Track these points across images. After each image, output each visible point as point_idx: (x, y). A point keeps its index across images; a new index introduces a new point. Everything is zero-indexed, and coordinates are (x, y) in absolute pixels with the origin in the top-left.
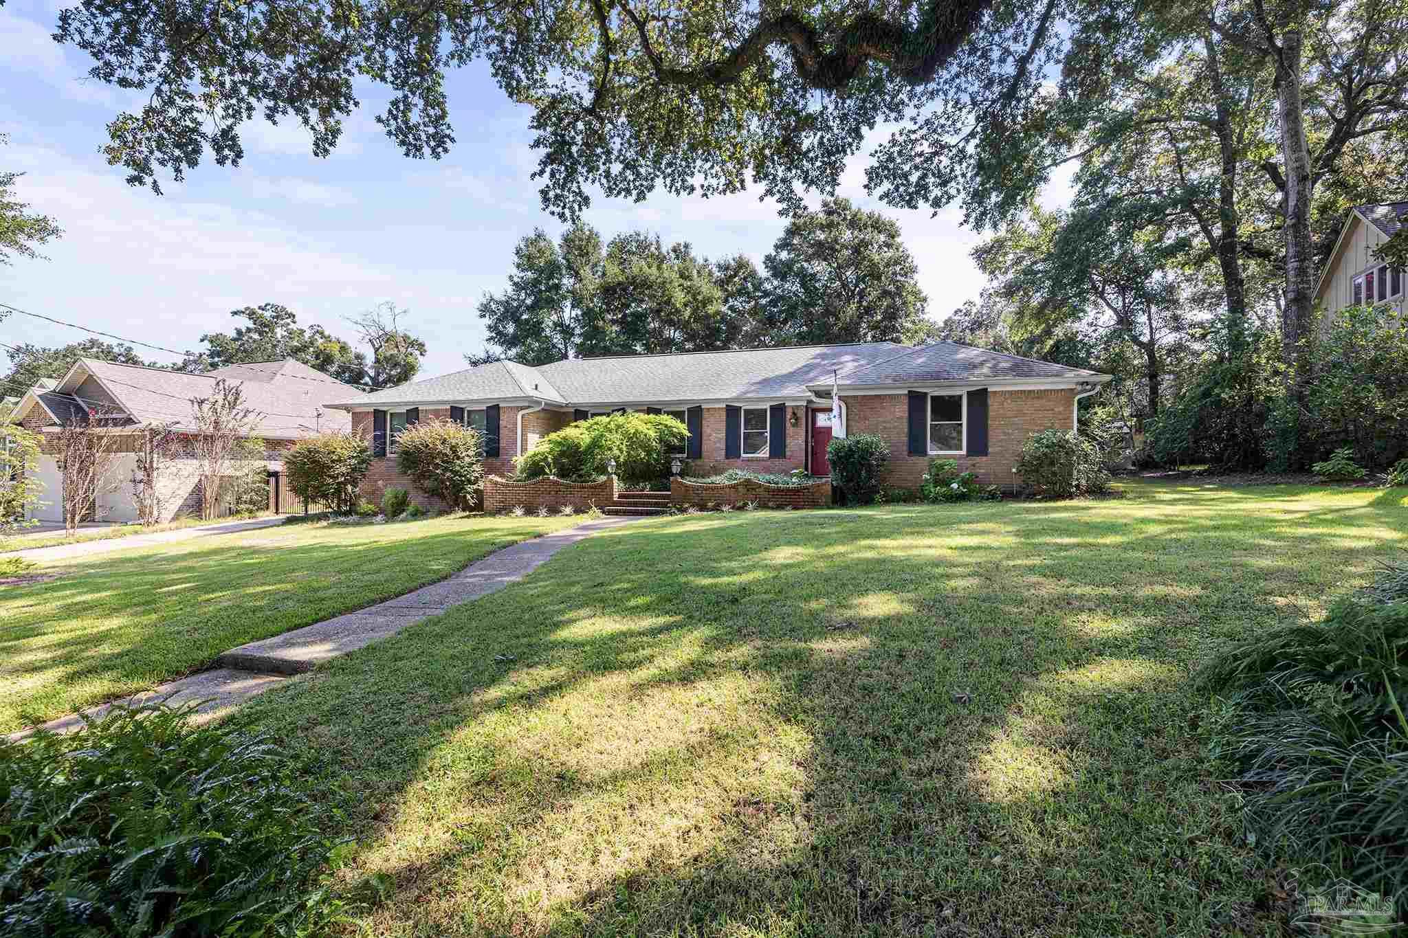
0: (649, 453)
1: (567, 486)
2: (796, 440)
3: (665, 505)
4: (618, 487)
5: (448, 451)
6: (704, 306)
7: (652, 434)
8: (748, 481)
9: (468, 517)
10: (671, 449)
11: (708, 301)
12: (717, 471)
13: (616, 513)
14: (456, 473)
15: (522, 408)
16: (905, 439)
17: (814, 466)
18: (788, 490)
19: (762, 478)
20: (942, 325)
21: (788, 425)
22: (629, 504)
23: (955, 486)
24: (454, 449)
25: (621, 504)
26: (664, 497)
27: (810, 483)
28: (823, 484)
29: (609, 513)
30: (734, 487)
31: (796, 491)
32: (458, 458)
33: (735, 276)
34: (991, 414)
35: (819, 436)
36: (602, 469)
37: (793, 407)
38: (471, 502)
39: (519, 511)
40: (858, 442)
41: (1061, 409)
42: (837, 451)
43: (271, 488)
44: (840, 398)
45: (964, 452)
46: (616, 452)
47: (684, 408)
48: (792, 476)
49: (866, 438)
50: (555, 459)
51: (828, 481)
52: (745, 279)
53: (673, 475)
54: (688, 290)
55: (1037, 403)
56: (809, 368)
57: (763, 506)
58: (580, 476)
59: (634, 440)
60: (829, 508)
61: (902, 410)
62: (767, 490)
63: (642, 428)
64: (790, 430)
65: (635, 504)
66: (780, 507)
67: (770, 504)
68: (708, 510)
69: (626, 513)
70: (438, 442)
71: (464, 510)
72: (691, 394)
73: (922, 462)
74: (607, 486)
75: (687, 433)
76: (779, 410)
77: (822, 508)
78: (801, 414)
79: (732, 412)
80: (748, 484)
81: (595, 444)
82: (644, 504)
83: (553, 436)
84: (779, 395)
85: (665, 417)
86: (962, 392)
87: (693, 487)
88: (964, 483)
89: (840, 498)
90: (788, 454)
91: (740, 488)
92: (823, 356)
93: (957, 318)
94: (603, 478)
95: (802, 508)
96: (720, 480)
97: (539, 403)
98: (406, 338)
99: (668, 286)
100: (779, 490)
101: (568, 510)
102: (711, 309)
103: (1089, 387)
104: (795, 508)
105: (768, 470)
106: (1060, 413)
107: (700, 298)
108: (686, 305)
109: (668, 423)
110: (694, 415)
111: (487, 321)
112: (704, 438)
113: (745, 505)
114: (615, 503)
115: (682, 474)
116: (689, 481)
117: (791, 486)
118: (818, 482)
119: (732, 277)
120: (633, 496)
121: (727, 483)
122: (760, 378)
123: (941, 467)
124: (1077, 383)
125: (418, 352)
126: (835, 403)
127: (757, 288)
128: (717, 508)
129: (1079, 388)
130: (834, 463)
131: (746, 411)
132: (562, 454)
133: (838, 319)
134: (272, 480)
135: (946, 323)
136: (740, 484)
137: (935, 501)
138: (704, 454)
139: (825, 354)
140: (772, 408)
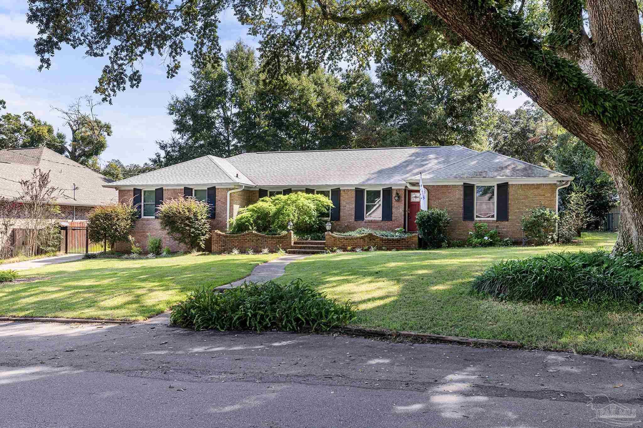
0: (310, 218)
1: (263, 237)
2: (398, 210)
3: (323, 248)
4: (294, 238)
5: (192, 216)
6: (333, 107)
7: (312, 206)
8: (371, 235)
9: (202, 255)
10: (322, 214)
11: (335, 103)
12: (352, 228)
13: (294, 253)
14: (197, 229)
15: (230, 189)
16: (461, 211)
17: (409, 227)
18: (393, 240)
19: (378, 233)
20: (514, 113)
21: (394, 200)
22: (301, 248)
23: (486, 238)
24: (195, 215)
25: (296, 248)
26: (321, 244)
27: (406, 236)
28: (414, 237)
29: (290, 253)
30: (361, 238)
31: (398, 241)
32: (197, 220)
33: (355, 83)
34: (510, 197)
35: (413, 207)
36: (283, 227)
37: (397, 190)
38: (203, 246)
39: (236, 251)
40: (433, 213)
41: (549, 195)
42: (422, 218)
43: (63, 236)
44: (424, 186)
45: (495, 219)
46: (292, 217)
47: (329, 189)
48: (396, 232)
49: (437, 211)
50: (254, 221)
51: (416, 235)
52: (362, 85)
53: (326, 231)
54: (319, 94)
55: (536, 192)
56: (407, 163)
57: (379, 249)
58: (270, 231)
59: (302, 210)
60: (417, 250)
61: (459, 194)
62: (382, 240)
63: (306, 202)
64: (395, 204)
65: (304, 248)
66: (389, 249)
67: (384, 248)
68: (348, 251)
69: (299, 253)
70: (186, 211)
71: (198, 251)
72: (334, 181)
73: (470, 224)
74: (288, 237)
75: (331, 205)
76: (388, 192)
77: (412, 250)
78: (402, 194)
79: (359, 192)
80: (370, 236)
81: (279, 212)
82: (309, 248)
83: (251, 207)
84: (388, 183)
85: (319, 195)
86: (495, 184)
87: (339, 238)
88: (491, 237)
89: (423, 245)
90: (393, 218)
91: (366, 239)
92: (417, 155)
93: (525, 108)
94: (284, 233)
95: (402, 249)
96: (354, 234)
97: (241, 186)
98: (98, 122)
99: (306, 92)
100: (388, 240)
101: (266, 250)
102: (338, 109)
103: (564, 183)
104: (398, 250)
105: (382, 229)
106: (548, 197)
107: (329, 101)
108: (318, 106)
109: (321, 199)
110: (336, 194)
111: (175, 117)
112: (342, 208)
113: (369, 248)
114: (292, 247)
115: (332, 231)
116: (335, 234)
117: (395, 238)
118: (410, 235)
119: (351, 83)
120: (303, 243)
121: (358, 236)
122: (376, 170)
123: (480, 227)
124: (558, 181)
125: (105, 133)
126: (422, 189)
127: (371, 91)
128: (353, 250)
129: (558, 183)
130: (420, 225)
131: (367, 191)
132: (258, 218)
133: (429, 117)
134: (63, 232)
135: (517, 111)
136: (366, 236)
137: (475, 246)
138: (342, 218)
139: (417, 153)
140: (384, 190)
